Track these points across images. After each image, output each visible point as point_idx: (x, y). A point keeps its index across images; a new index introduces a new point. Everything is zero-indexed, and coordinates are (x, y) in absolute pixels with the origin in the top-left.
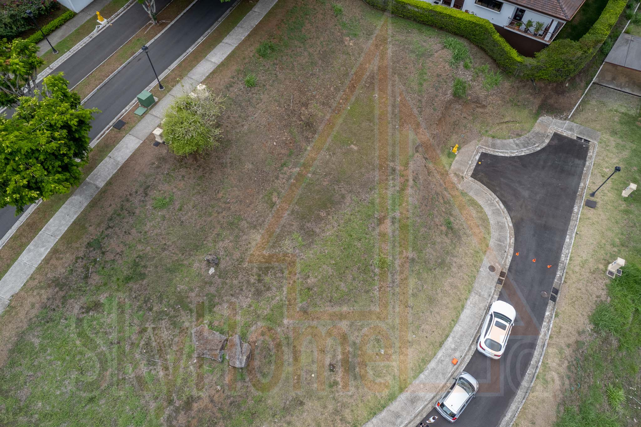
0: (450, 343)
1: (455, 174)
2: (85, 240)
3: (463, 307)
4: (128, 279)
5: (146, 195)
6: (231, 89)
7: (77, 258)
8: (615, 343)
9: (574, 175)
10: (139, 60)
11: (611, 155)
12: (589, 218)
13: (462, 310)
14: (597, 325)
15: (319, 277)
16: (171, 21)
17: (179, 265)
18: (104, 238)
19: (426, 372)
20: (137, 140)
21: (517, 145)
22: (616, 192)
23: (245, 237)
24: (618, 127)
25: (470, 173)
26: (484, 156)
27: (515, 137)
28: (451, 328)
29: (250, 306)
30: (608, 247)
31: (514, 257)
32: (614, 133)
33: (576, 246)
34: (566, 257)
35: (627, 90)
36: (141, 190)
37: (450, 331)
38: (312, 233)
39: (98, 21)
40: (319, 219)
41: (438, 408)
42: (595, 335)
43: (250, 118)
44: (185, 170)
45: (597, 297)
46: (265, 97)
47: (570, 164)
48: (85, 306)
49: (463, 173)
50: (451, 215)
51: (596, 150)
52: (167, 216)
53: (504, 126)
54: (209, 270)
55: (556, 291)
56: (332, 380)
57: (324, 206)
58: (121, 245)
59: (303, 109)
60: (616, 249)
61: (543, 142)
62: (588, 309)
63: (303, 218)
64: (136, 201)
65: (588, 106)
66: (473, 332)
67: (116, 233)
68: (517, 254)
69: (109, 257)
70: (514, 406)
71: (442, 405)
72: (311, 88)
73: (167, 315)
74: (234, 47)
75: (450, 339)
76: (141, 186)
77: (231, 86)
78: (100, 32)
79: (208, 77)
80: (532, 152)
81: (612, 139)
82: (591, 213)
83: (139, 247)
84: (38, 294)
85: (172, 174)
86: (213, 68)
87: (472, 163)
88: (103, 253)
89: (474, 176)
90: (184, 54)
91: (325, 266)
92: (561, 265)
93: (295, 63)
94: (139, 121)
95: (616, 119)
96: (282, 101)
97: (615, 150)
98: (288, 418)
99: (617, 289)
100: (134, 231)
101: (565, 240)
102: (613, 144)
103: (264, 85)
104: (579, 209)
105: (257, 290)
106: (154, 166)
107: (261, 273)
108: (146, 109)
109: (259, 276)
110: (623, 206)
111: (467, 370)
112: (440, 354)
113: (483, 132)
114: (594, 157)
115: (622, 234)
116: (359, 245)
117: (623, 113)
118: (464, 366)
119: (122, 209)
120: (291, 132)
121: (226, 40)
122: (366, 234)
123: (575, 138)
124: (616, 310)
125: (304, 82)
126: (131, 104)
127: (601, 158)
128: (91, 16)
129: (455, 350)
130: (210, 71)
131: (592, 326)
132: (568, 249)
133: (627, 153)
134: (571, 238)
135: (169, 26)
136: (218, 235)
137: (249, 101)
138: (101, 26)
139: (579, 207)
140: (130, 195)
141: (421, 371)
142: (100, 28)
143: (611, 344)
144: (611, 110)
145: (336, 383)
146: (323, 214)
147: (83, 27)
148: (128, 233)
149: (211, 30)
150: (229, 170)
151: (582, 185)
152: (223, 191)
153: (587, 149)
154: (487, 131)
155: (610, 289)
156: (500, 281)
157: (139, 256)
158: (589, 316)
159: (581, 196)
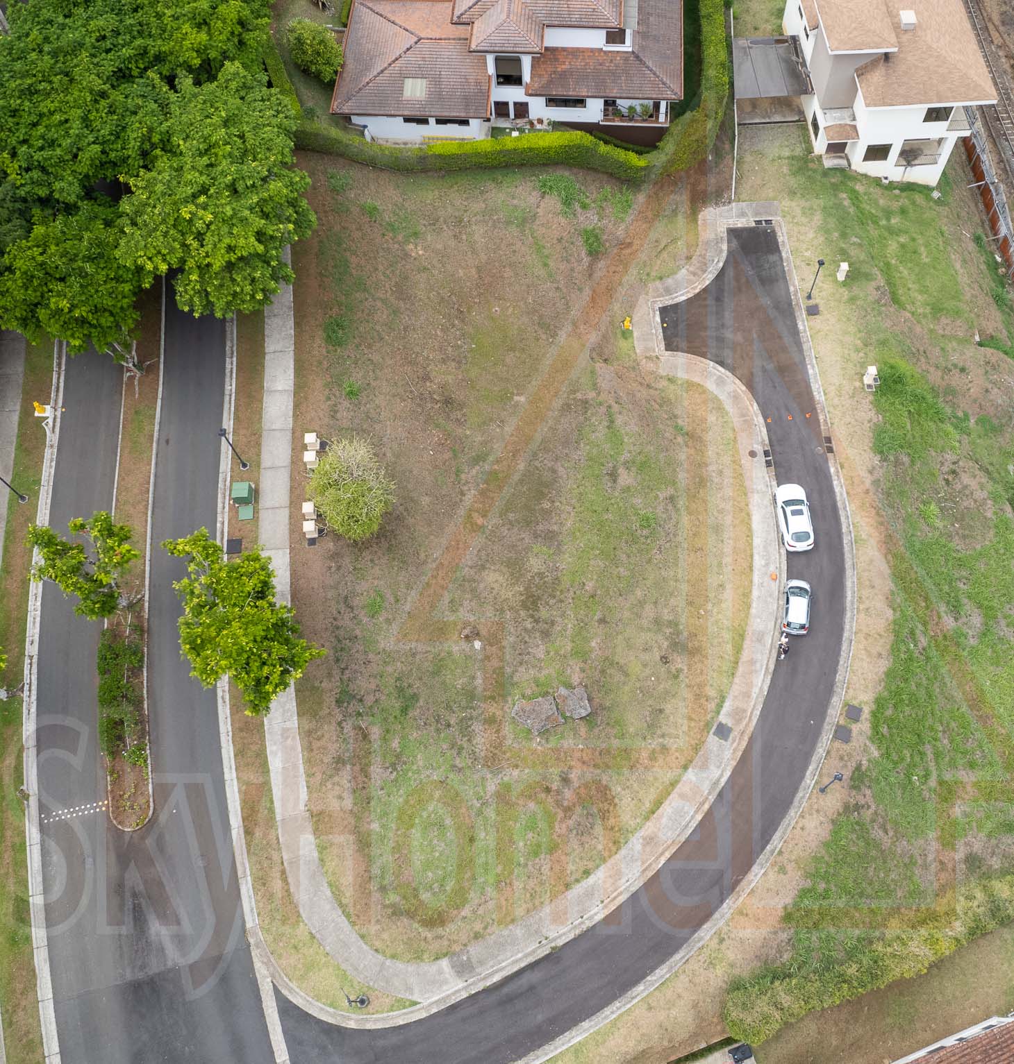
0: (758, 562)
1: (646, 357)
2: (329, 700)
3: (748, 515)
4: (404, 710)
5: (352, 608)
6: (339, 415)
7: (339, 724)
8: (906, 459)
9: (777, 281)
10: (167, 442)
11: (803, 229)
12: (819, 331)
13: (750, 519)
14: (881, 452)
15: (595, 577)
16: (159, 357)
17: (440, 661)
18: (348, 685)
19: (754, 605)
20: (281, 552)
21: (694, 274)
22: (830, 278)
23: (482, 586)
24: (793, 182)
25: (662, 346)
26: (664, 311)
27: (686, 264)
28: (751, 545)
29: (548, 652)
30: (854, 356)
31: (767, 425)
32: (792, 193)
33: (823, 373)
34: (819, 393)
35: (778, 118)
36: (342, 607)
37: (752, 549)
38: (550, 535)
39: (36, 414)
40: (547, 514)
41: (786, 630)
42: (885, 464)
43: (385, 439)
44: (368, 552)
45: (869, 422)
46: (380, 400)
47: (767, 266)
48: (387, 765)
49: (654, 351)
50: (676, 417)
51: (784, 230)
52: (390, 617)
53: (665, 254)
54: (473, 646)
55: (829, 440)
56: (673, 670)
57: (541, 495)
58: (372, 680)
59: (428, 384)
60: (861, 354)
61: (721, 251)
62: (867, 441)
63: (528, 523)
64: (346, 621)
65: (746, 167)
66: (774, 535)
67: (356, 671)
68: (769, 421)
69: (369, 700)
70: (849, 583)
71: (789, 625)
72: (417, 349)
73: (471, 718)
74: (292, 353)
75: (756, 557)
76: (338, 602)
77: (336, 412)
78: (57, 430)
79: (295, 416)
80: (716, 273)
81: (794, 204)
82: (817, 321)
83: (390, 669)
84: (334, 784)
85: (359, 566)
86: (291, 399)
87: (656, 331)
88: (361, 700)
89: (669, 347)
90: (227, 398)
91: (592, 562)
92: (818, 406)
93: (378, 328)
94: (257, 527)
95: (785, 170)
96: (400, 390)
97: (804, 220)
98: (659, 732)
99: (883, 401)
100: (371, 656)
101: (807, 372)
102: (798, 211)
103: (368, 384)
104: (804, 323)
105: (542, 632)
106: (333, 569)
107: (531, 612)
108: (250, 507)
109: (532, 616)
110: (846, 294)
111: (790, 577)
112: (756, 578)
113: (644, 277)
114: (786, 241)
115: (860, 331)
116: (610, 516)
117: (788, 158)
118: (784, 575)
119: (339, 641)
120: (437, 426)
121: (271, 346)
122: (610, 499)
123: (754, 224)
124: (892, 425)
125: (405, 347)
126: (219, 510)
127: (795, 239)
128: (18, 413)
129: (767, 565)
130: (291, 407)
131: (878, 457)
132: (817, 382)
133: (818, 217)
134: (813, 367)
135: (162, 366)
136: (451, 602)
137: (368, 417)
138: (50, 421)
139: (803, 321)
140: (335, 619)
141: (749, 607)
142: (51, 424)
143: (903, 464)
144: (773, 160)
145: (679, 671)
146: (546, 505)
147: (22, 436)
148: (367, 663)
149: (232, 341)
150: (411, 521)
151: (792, 289)
152: (423, 549)
153: (774, 232)
154: (648, 274)
155: (876, 405)
156: (768, 464)
157: (398, 679)
158: (871, 448)
159: (797, 304)
